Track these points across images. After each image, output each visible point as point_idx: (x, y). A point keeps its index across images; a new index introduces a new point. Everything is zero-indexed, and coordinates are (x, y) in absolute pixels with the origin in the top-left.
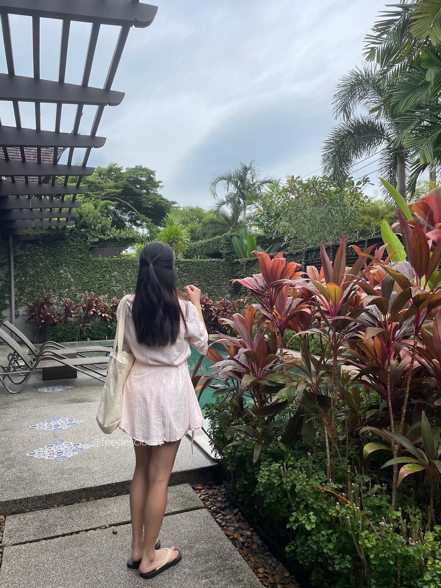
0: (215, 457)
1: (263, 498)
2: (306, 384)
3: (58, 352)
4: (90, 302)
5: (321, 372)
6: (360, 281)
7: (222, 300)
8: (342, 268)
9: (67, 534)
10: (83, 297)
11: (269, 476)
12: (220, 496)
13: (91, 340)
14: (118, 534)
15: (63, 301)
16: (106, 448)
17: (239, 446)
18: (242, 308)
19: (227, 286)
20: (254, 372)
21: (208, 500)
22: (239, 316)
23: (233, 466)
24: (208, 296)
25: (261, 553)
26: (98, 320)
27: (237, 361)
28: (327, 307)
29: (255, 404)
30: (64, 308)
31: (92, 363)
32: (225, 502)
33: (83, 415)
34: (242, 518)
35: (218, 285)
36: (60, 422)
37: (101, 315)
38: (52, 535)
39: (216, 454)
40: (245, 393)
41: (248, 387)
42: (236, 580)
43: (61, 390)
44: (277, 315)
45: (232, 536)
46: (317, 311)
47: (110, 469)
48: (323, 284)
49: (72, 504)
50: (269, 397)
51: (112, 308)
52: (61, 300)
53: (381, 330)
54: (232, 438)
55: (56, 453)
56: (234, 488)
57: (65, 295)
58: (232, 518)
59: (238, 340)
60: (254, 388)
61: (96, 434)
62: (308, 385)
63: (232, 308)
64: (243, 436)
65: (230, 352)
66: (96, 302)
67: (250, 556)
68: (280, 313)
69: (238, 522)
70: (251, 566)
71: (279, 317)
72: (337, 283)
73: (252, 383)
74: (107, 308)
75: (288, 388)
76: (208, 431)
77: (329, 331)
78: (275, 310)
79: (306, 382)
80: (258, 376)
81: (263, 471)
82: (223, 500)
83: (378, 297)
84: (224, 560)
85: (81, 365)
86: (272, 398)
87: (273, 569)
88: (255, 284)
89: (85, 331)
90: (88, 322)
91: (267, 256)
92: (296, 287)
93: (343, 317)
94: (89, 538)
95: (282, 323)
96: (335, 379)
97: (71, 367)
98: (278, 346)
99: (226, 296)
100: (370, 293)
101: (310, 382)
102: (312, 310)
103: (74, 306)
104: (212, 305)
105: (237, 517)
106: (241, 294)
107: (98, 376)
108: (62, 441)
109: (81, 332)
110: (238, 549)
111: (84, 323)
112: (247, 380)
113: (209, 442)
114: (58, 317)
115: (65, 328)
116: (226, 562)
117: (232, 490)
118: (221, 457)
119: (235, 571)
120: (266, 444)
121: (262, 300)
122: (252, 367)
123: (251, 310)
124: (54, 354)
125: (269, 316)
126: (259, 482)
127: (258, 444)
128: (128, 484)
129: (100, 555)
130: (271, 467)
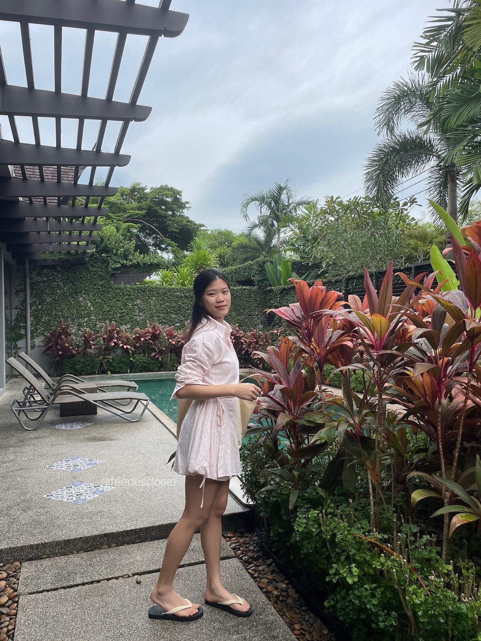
0: (247, 502)
1: (300, 548)
2: (348, 424)
3: (78, 386)
4: (111, 332)
5: (365, 412)
6: (409, 312)
7: (253, 331)
8: (388, 298)
9: (88, 583)
10: (103, 326)
11: (307, 524)
12: (252, 545)
13: (111, 373)
14: (142, 583)
15: (82, 331)
16: (129, 491)
17: (274, 490)
18: (275, 341)
19: (260, 317)
20: (290, 410)
21: (239, 550)
22: (273, 348)
23: (267, 513)
24: (239, 326)
25: (297, 608)
26: (119, 352)
27: (272, 398)
28: (371, 340)
29: (291, 445)
30: (83, 338)
31: (113, 398)
32: (258, 551)
33: (103, 454)
34: (276, 569)
35: (249, 315)
36: (79, 461)
37: (123, 346)
38: (71, 583)
39: (248, 499)
40: (280, 433)
41: (283, 426)
42: (270, 637)
43: (80, 427)
44: (316, 349)
45: (266, 589)
46: (360, 344)
47: (133, 514)
48: (366, 315)
49: (93, 551)
50: (306, 438)
51: (134, 339)
52: (79, 330)
53: (431, 366)
54: (265, 482)
55: (75, 495)
56: (268, 536)
58: (265, 570)
59: (272, 375)
60: (290, 428)
61: (118, 475)
62: (350, 425)
63: (264, 340)
64: (278, 480)
65: (264, 388)
66: (118, 333)
67: (286, 611)
68: (319, 347)
69: (272, 573)
70: (286, 622)
71: (318, 350)
72: (383, 314)
73: (288, 423)
74: (129, 338)
75: (328, 428)
77: (374, 366)
78: (313, 343)
79: (348, 422)
80: (295, 415)
81: (300, 518)
82: (255, 549)
83: (428, 330)
84: (257, 615)
85: (102, 401)
86: (310, 439)
87: (310, 626)
88: (292, 314)
89: (105, 363)
90: (109, 355)
91: (304, 284)
92: (337, 318)
93: (389, 352)
94: (111, 588)
95: (321, 356)
96: (380, 419)
97: (90, 403)
98: (316, 382)
99: (258, 327)
100: (419, 325)
101: (352, 422)
102: (354, 343)
103: (94, 336)
104: (243, 337)
105: (271, 568)
106: (274, 325)
107: (119, 413)
108: (82, 482)
109: (102, 365)
110: (272, 603)
111: (104, 355)
112: (283, 419)
113: (241, 485)
114: (77, 349)
115: (84, 360)
116: (259, 617)
117: (266, 538)
118: (254, 502)
119: (269, 627)
120: (303, 490)
121: (299, 332)
122: (288, 405)
123: (287, 342)
124: (72, 388)
125: (307, 349)
126: (296, 530)
127: (295, 489)
128: (153, 530)
129: (123, 606)
130: (309, 514)
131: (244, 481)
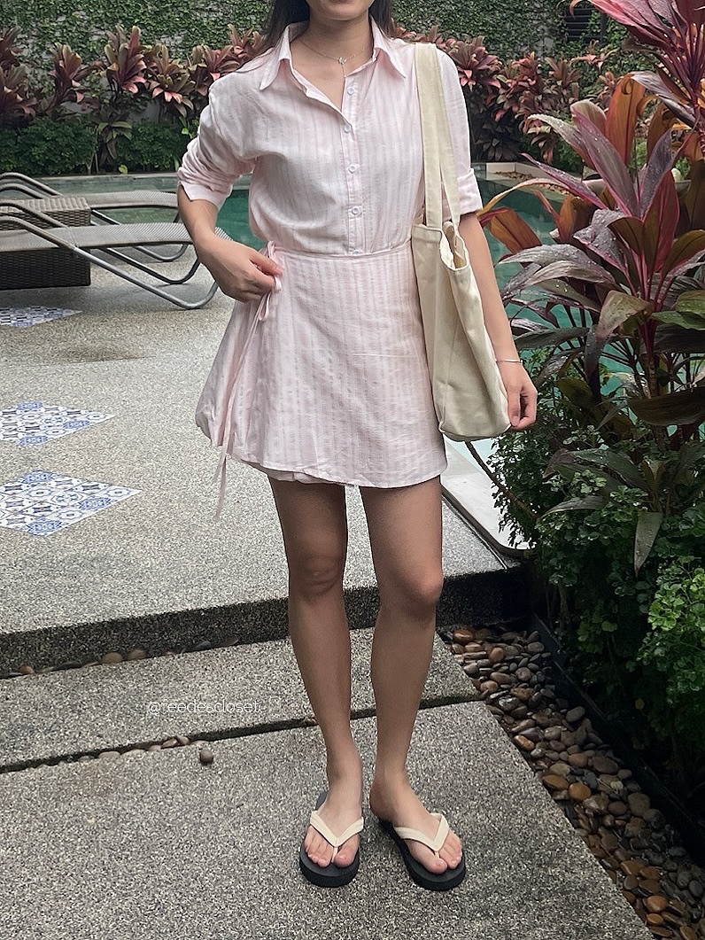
0: (512, 542)
1: (664, 679)
3: (40, 206)
4: (130, 55)
7: (528, 56)
9: (64, 758)
10: (109, 40)
11: (684, 610)
12: (525, 665)
13: (130, 171)
14: (216, 764)
15: (49, 53)
16: (179, 501)
17: (590, 512)
18: (590, 84)
19: (545, 15)
20: (636, 283)
21: (489, 678)
22: (588, 108)
23: (568, 576)
24: (486, 43)
25: (654, 849)
26: (151, 111)
27: (583, 248)
29: (639, 384)
30: (53, 73)
31: (135, 240)
32: (543, 684)
33: (108, 398)
34: (592, 735)
35: (517, 10)
36: (42, 416)
37: (162, 95)
38: (21, 757)
39: (513, 535)
40: (607, 348)
41: (617, 330)
42: (578, 930)
43: (43, 321)
45: (564, 792)
47: (191, 566)
49: (80, 667)
50: (681, 365)
51: (193, 75)
52: (43, 49)
54: (565, 487)
55: (31, 511)
56: (571, 643)
57: (57, 34)
58: (563, 737)
60: (636, 334)
61: (149, 458)
63: (559, 83)
64: (600, 482)
65: (561, 220)
66: (148, 58)
67: (621, 858)
69: (582, 749)
70: (624, 889)
73: (633, 320)
74: (180, 74)
76: (489, 463)
78: (703, 93)
80: (653, 298)
81: (665, 593)
82: (535, 678)
84: (540, 865)
85: (103, 248)
86: (692, 366)
87: (693, 902)
89: (113, 143)
90: (123, 119)
94: (130, 773)
97: (72, 252)
99: (541, 44)
103: (83, 67)
104: (497, 72)
105: (581, 733)
106: (587, 41)
107: (152, 282)
108: (48, 475)
109: (103, 147)
110: (584, 833)
111: (111, 119)
112: (617, 310)
113: (494, 495)
114: (35, 102)
115: (55, 134)
116: (546, 870)
117: (564, 648)
118: (531, 544)
119: (574, 901)
120: (674, 512)
121: (662, 60)
122: (632, 270)
123: (629, 89)
124: (23, 210)
125: (686, 110)
126: (654, 628)
127: (650, 510)
128: (245, 614)
129: (162, 826)
130: (692, 584)
131: (503, 483)
